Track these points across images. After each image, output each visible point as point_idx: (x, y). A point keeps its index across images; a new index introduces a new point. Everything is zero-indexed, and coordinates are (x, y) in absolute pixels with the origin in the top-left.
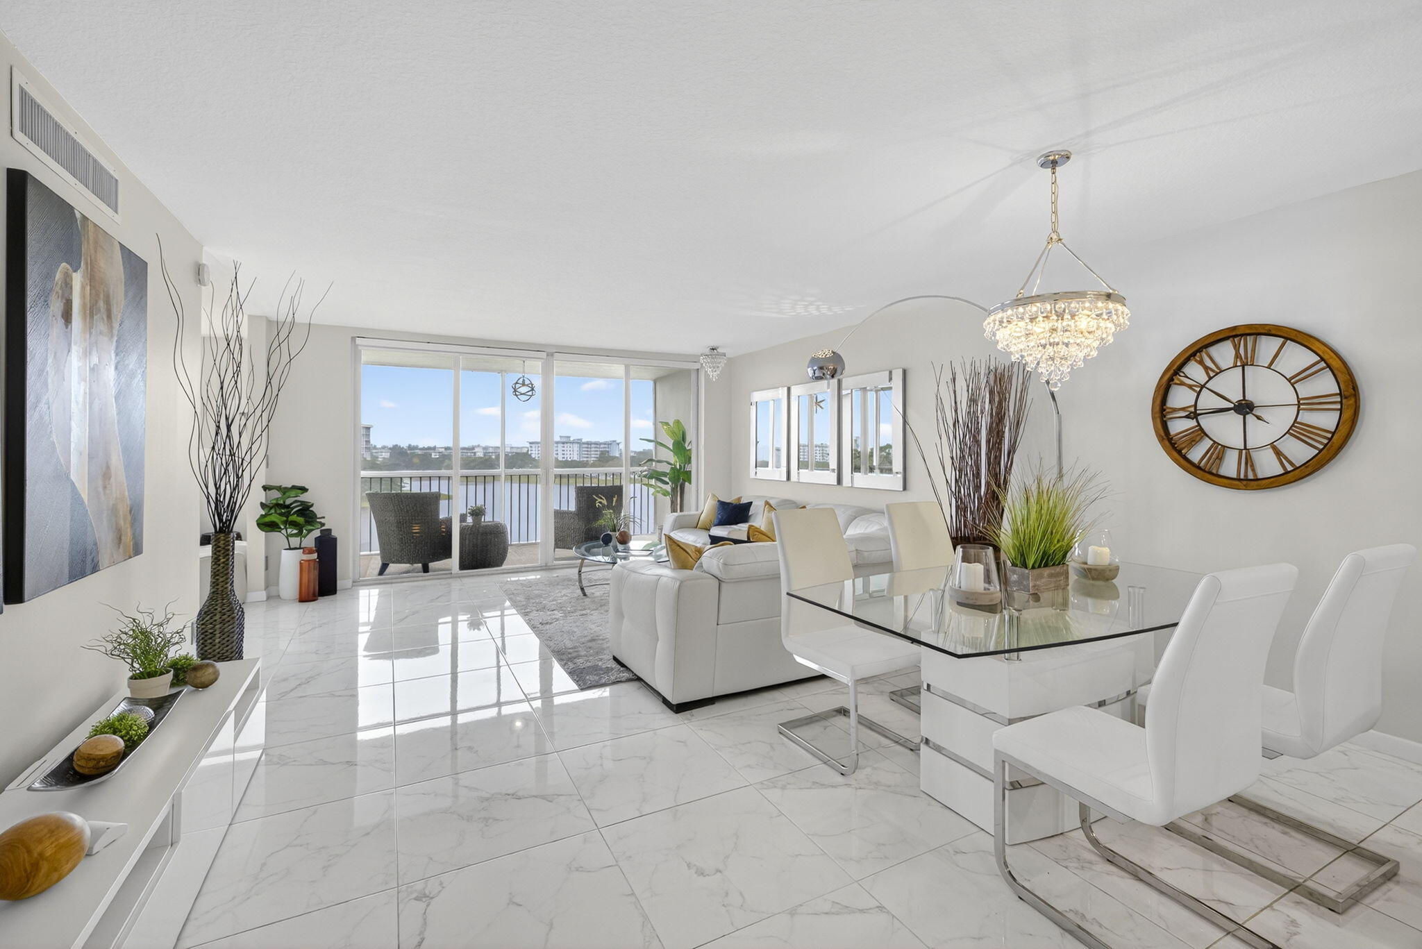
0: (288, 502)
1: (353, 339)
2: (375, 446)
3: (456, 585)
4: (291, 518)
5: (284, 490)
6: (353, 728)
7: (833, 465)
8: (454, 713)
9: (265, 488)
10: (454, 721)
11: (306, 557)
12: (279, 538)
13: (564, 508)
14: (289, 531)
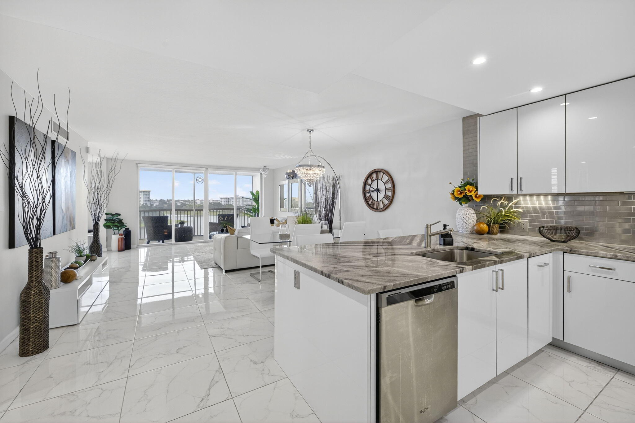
0: (114, 218)
1: (137, 164)
2: (152, 200)
3: (173, 247)
4: (115, 224)
5: (113, 215)
6: (136, 299)
7: (300, 206)
8: (173, 293)
9: (106, 214)
10: (173, 296)
11: (120, 237)
12: (111, 230)
13: (212, 221)
14: (115, 228)
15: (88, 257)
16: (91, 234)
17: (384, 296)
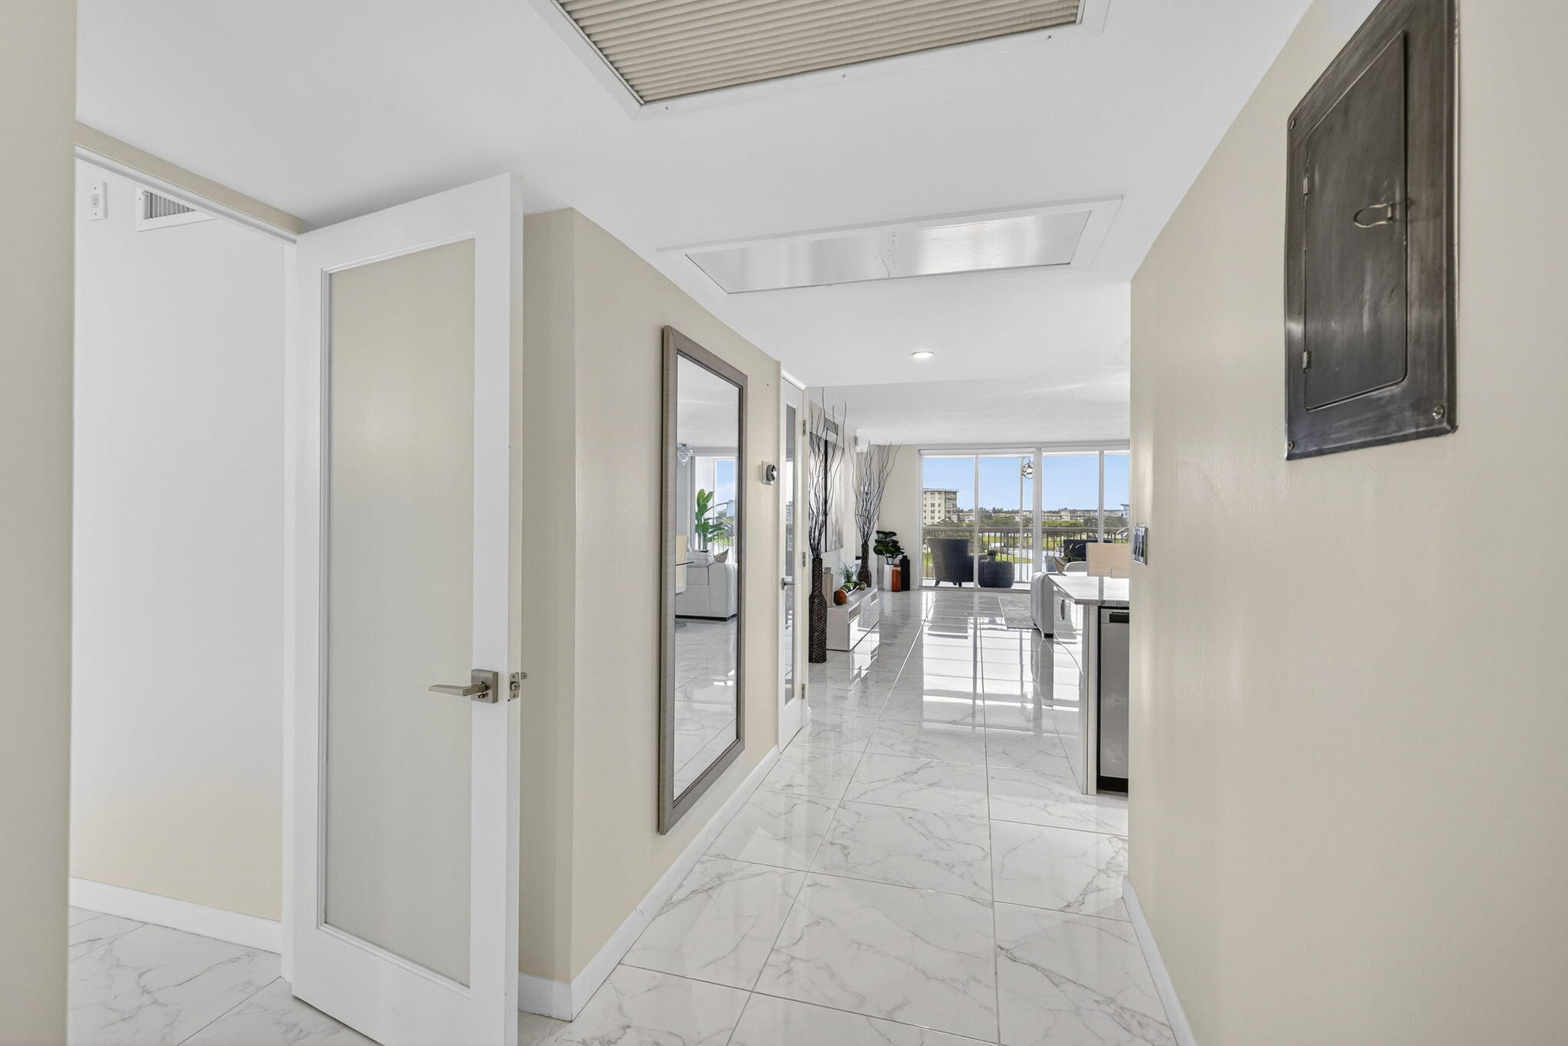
0: (888, 539)
1: (919, 450)
2: (963, 509)
4: (889, 548)
5: (886, 534)
9: (878, 532)
11: (896, 569)
12: (883, 558)
14: (888, 555)
15: (856, 584)
16: (859, 562)
17: (1106, 613)
